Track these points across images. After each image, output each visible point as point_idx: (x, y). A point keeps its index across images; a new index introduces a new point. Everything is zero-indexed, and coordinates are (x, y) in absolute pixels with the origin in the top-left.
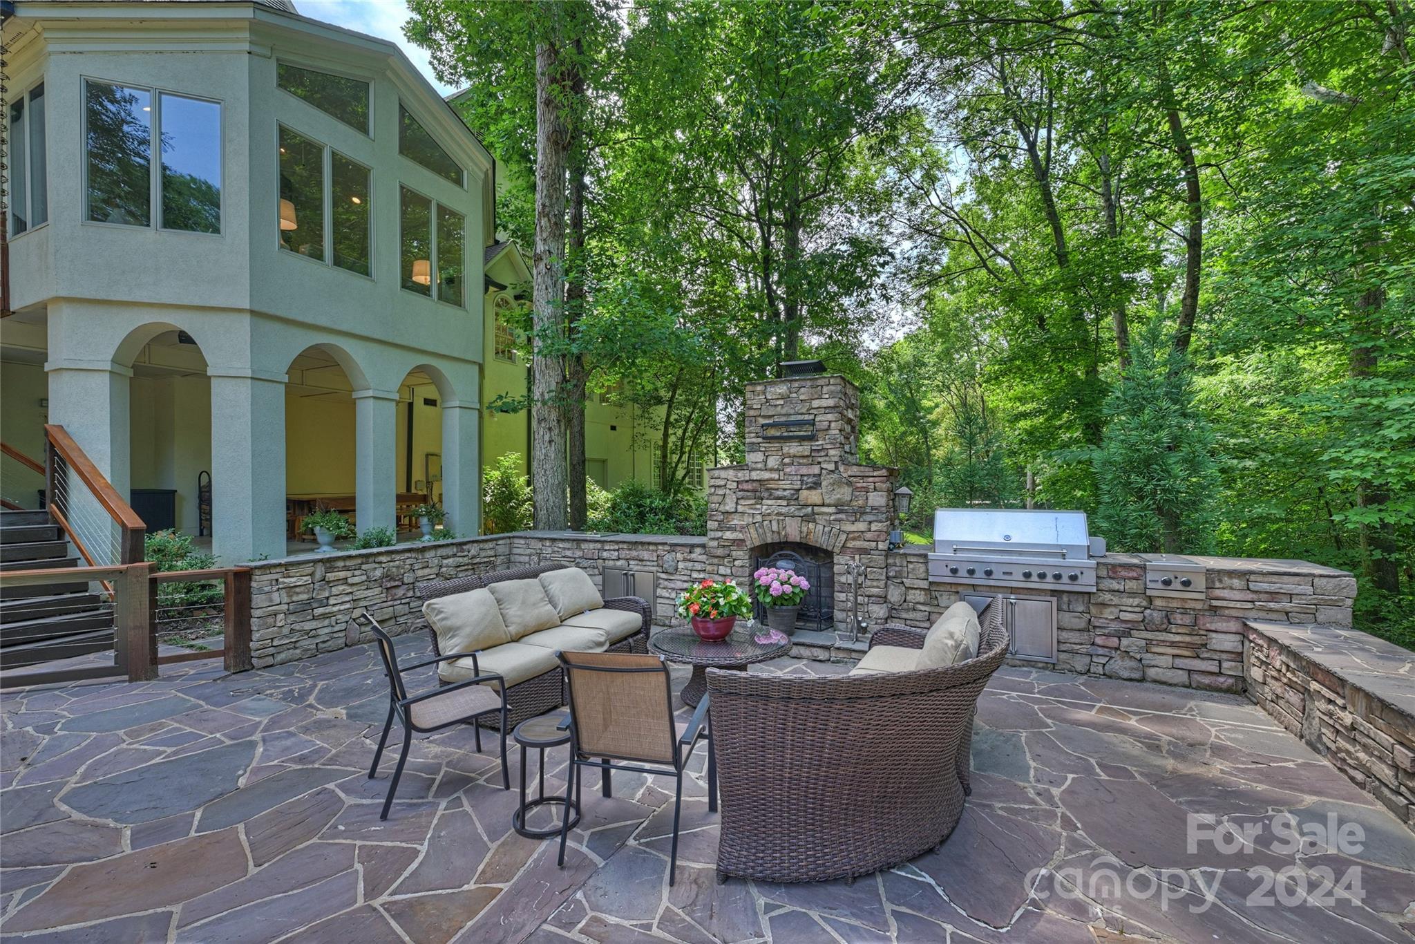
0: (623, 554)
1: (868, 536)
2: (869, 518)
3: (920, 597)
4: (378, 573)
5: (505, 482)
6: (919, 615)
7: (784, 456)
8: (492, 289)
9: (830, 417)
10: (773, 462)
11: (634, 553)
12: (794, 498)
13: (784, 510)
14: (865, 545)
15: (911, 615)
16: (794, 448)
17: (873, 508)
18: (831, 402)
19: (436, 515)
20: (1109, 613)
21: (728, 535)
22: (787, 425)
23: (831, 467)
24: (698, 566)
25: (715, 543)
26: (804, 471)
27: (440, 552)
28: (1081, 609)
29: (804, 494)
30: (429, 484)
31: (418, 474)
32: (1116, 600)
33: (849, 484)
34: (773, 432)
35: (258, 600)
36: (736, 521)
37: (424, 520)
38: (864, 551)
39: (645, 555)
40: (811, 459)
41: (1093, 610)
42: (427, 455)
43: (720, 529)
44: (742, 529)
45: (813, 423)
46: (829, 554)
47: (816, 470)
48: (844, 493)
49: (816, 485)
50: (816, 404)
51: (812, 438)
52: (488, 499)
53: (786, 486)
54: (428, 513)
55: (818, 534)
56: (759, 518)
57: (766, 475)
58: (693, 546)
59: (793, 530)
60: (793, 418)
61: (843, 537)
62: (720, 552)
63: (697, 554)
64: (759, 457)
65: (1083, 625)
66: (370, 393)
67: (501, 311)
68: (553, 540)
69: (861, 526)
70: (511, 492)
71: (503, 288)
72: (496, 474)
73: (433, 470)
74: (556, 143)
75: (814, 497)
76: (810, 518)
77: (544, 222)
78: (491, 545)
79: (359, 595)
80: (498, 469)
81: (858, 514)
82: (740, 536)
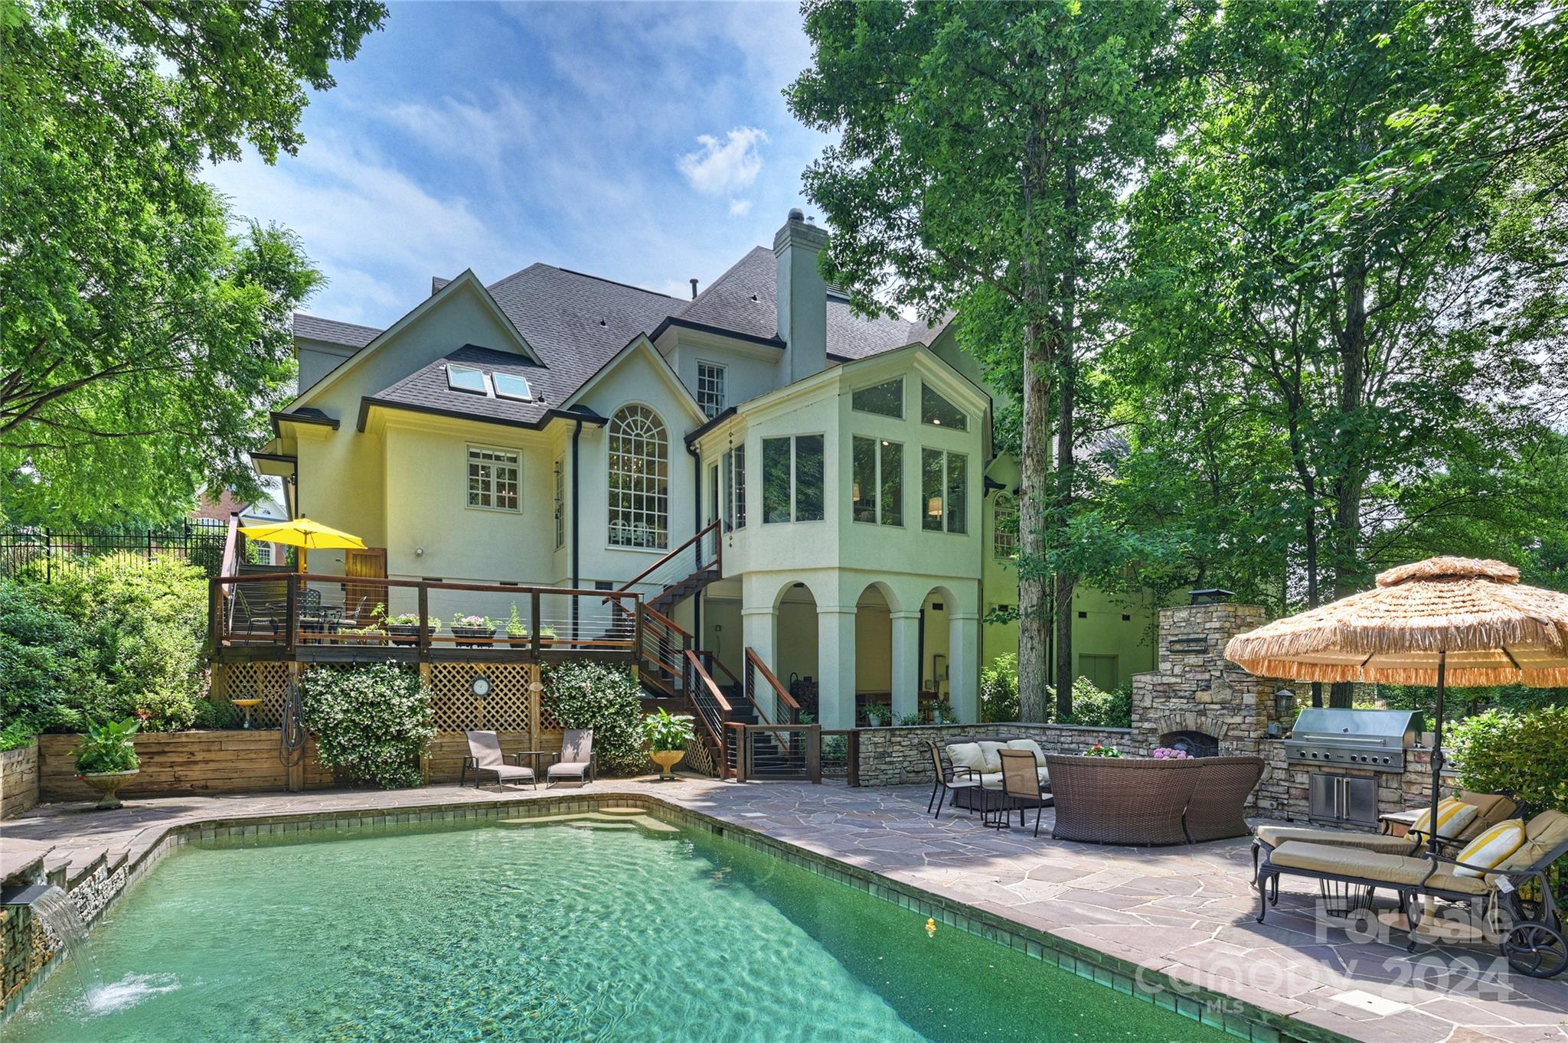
0: (1075, 739)
1: (1243, 727)
2: (1244, 713)
3: (1281, 774)
4: (916, 741)
5: (1001, 682)
6: (1281, 789)
7: (1185, 666)
8: (991, 490)
9: (1217, 636)
10: (1177, 670)
11: (1082, 739)
12: (1191, 698)
13: (1185, 707)
14: (1240, 734)
15: (1274, 789)
16: (1192, 659)
17: (1247, 706)
18: (1217, 625)
19: (946, 710)
20: (1415, 789)
21: (1146, 725)
22: (1189, 641)
23: (1218, 674)
24: (1126, 749)
25: (1136, 731)
26: (1199, 677)
27: (951, 731)
28: (1395, 785)
29: (1199, 694)
30: (936, 683)
31: (928, 675)
32: (1419, 779)
33: (1230, 687)
34: (1178, 647)
35: (862, 748)
36: (1152, 715)
37: (937, 713)
38: (1240, 739)
39: (1090, 740)
40: (1204, 667)
41: (1404, 786)
42: (935, 657)
43: (1140, 720)
44: (1156, 721)
45: (1205, 640)
46: (1214, 741)
47: (1207, 676)
48: (1227, 694)
49: (1208, 688)
50: (1208, 625)
51: (1205, 652)
52: (986, 698)
53: (1187, 687)
54: (939, 708)
55: (1207, 725)
56: (1167, 713)
57: (1173, 680)
58: (1123, 734)
59: (1191, 722)
60: (1192, 637)
61: (1225, 728)
62: (1140, 738)
63: (1126, 740)
64: (1168, 666)
65: (1396, 798)
66: (902, 614)
67: (1000, 510)
68: (1027, 728)
69: (1238, 719)
70: (1006, 692)
71: (1002, 487)
72: (993, 675)
73: (941, 670)
74: (1039, 391)
75: (1205, 696)
76: (1202, 713)
77: (1028, 461)
78: (983, 730)
79: (907, 753)
80: (995, 669)
81: (1237, 710)
82: (1154, 726)
